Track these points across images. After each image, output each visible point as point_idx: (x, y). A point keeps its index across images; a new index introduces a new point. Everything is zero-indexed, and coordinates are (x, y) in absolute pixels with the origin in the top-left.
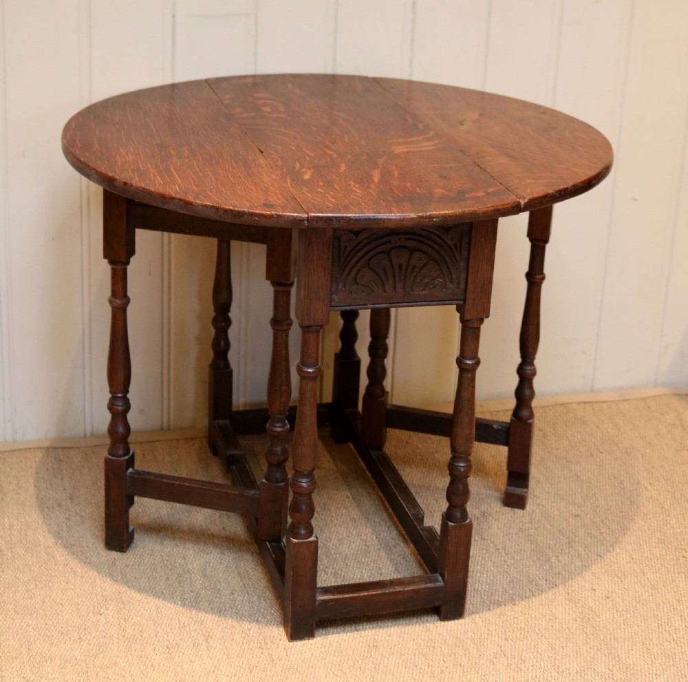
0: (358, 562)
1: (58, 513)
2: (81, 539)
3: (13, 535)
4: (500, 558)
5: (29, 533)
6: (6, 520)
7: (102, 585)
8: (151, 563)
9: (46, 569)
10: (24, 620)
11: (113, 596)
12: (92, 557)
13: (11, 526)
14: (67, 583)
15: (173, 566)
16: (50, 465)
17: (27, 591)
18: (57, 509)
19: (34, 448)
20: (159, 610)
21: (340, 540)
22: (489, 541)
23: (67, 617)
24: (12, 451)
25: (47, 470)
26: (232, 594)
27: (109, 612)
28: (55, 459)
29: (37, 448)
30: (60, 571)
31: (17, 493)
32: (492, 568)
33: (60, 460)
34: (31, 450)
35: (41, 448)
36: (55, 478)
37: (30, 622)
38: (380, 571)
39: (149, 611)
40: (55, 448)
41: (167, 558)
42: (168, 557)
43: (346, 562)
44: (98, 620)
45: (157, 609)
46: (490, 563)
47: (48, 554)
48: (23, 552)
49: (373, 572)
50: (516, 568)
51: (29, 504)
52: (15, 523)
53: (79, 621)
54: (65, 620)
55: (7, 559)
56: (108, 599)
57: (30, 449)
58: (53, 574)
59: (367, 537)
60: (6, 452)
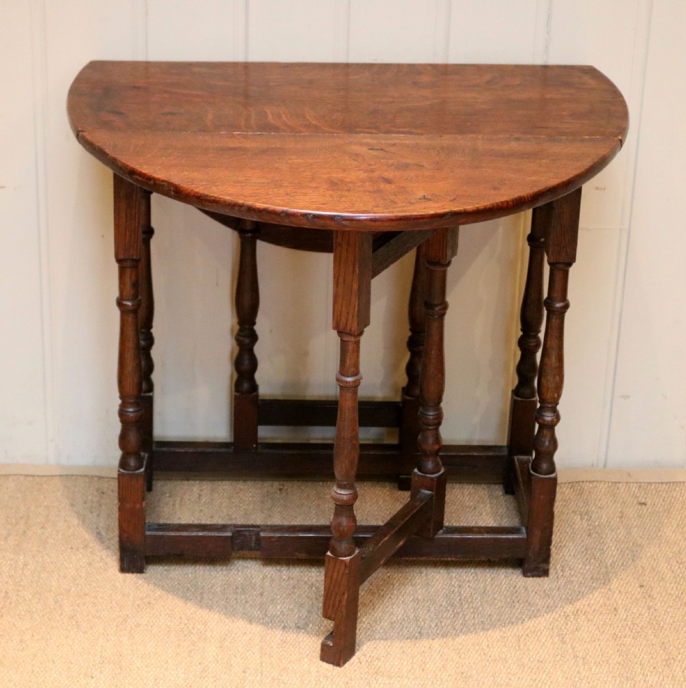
0: (403, 652)
1: (81, 556)
2: (98, 589)
3: (25, 576)
4: (574, 668)
5: (42, 576)
6: (21, 558)
7: (104, 645)
8: (167, 625)
9: (49, 619)
10: (8, 674)
11: (112, 659)
12: (104, 610)
13: (26, 565)
14: (66, 638)
15: (190, 631)
16: (90, 497)
17: (21, 642)
18: (81, 551)
19: (77, 475)
20: (157, 681)
21: (392, 623)
22: (569, 646)
23: (55, 675)
24: (52, 476)
25: (85, 503)
26: (245, 672)
27: (102, 676)
28: (97, 490)
29: (81, 476)
30: (63, 623)
31: (43, 528)
32: (560, 679)
33: (103, 493)
34: (73, 478)
35: (86, 476)
36: (92, 513)
37: (14, 677)
38: (424, 666)
39: (145, 681)
40: (100, 478)
41: (186, 622)
42: (188, 620)
43: (389, 650)
44: (88, 684)
45: (155, 680)
46: (559, 673)
47: (56, 602)
48: (30, 597)
49: (415, 666)
50: (589, 683)
51: (52, 541)
52: (30, 562)
53: (67, 682)
54: (52, 678)
55: (11, 603)
56: (106, 661)
57: (73, 475)
58: (54, 625)
59: (425, 623)
60: (45, 476)
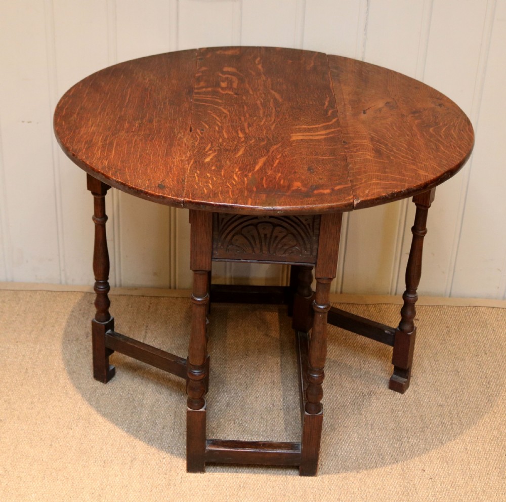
0: (262, 417)
1: (74, 345)
2: (81, 369)
3: (39, 358)
5: (49, 358)
6: (38, 346)
7: (81, 407)
8: (120, 394)
9: (50, 388)
10: (21, 425)
11: (85, 416)
12: (83, 383)
13: (40, 351)
14: (59, 401)
15: (134, 399)
16: (83, 306)
17: (32, 403)
18: (74, 342)
19: (77, 292)
20: (110, 432)
21: (257, 398)
23: (49, 427)
24: (63, 292)
25: (80, 310)
26: (163, 429)
27: (77, 428)
29: (80, 292)
30: (58, 391)
31: (53, 326)
34: (75, 293)
35: (83, 292)
36: (83, 317)
37: (24, 427)
39: (103, 432)
41: (132, 393)
42: (133, 391)
43: (253, 416)
44: (68, 433)
47: (55, 377)
48: (41, 372)
49: (268, 428)
51: (58, 335)
52: (43, 349)
53: (56, 431)
54: (47, 429)
55: (29, 376)
56: (81, 418)
58: (53, 393)
59: (277, 398)
60: (59, 292)
